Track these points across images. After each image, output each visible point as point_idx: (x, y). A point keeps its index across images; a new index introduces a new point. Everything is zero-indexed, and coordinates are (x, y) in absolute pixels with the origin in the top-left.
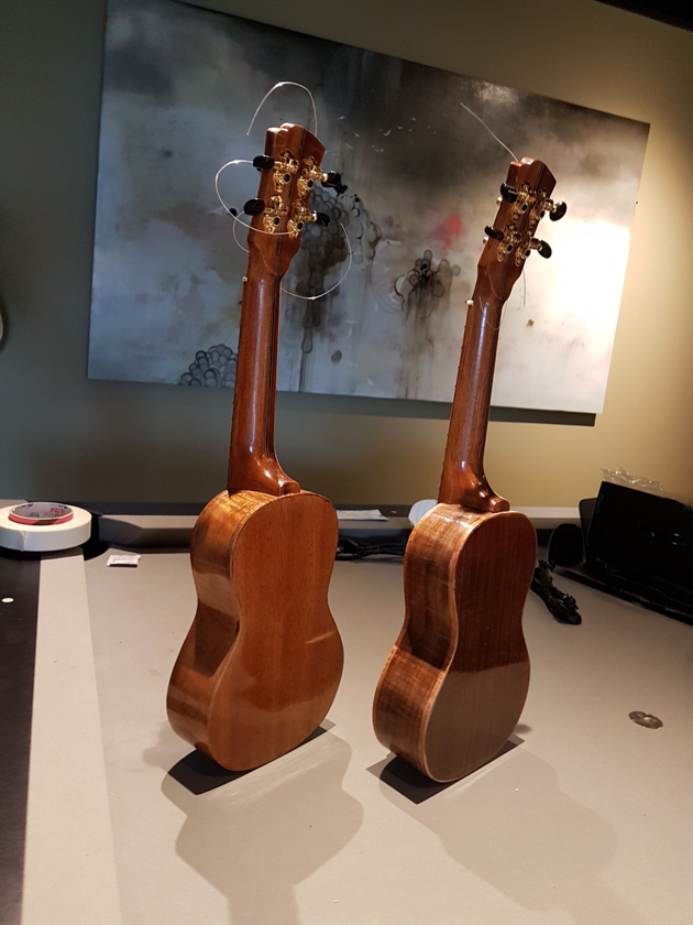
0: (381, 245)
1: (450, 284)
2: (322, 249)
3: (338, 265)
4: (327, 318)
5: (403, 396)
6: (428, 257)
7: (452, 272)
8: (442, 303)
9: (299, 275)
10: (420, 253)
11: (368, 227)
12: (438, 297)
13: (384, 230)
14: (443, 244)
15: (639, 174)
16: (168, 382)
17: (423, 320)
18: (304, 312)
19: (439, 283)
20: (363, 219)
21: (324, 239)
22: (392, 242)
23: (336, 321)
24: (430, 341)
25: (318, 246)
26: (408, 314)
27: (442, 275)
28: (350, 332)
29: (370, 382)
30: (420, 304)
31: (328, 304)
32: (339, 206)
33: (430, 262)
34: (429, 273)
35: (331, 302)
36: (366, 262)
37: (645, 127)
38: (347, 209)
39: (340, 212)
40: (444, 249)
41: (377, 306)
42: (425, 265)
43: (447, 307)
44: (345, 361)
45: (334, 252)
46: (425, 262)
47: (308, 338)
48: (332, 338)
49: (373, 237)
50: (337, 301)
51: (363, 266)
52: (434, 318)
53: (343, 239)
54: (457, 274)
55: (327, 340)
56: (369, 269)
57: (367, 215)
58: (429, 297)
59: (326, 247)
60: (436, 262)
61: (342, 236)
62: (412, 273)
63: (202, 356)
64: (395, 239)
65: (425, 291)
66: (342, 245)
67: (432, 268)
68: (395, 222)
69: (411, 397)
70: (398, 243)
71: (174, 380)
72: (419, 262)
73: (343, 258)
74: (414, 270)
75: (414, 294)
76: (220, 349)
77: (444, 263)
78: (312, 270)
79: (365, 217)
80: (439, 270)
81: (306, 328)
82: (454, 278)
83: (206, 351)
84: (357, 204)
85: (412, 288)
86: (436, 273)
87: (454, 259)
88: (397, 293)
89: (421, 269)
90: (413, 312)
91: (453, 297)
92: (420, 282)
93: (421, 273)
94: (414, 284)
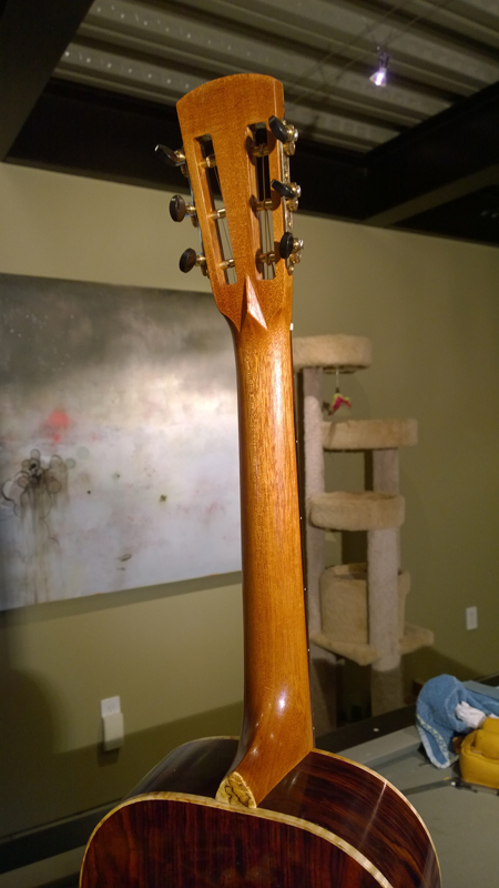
1: (66, 478)
5: (32, 603)
6: (35, 455)
7: (64, 466)
8: (60, 498)
10: (26, 454)
12: (55, 493)
14: (50, 440)
17: (42, 519)
19: (53, 479)
24: (54, 539)
26: (22, 518)
27: (56, 472)
30: (35, 505)
33: (39, 461)
34: (40, 472)
40: (52, 445)
42: (34, 465)
43: (67, 499)
46: (33, 462)
52: (55, 515)
54: (73, 467)
58: (44, 496)
60: (46, 459)
62: (20, 475)
65: (37, 490)
67: (42, 466)
69: (41, 601)
72: (27, 463)
74: (22, 472)
75: (26, 496)
77: (55, 459)
80: (51, 466)
82: (70, 472)
85: (22, 490)
86: (48, 470)
87: (66, 453)
88: (6, 499)
89: (30, 469)
90: (29, 514)
91: (72, 490)
92: (31, 482)
93: (31, 473)
94: (24, 485)
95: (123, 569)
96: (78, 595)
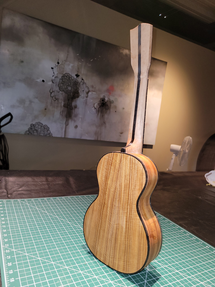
0: (90, 93)
1: (111, 106)
2: (72, 94)
3: (77, 98)
4: (73, 115)
5: (96, 139)
6: (104, 97)
7: (111, 102)
8: (108, 111)
9: (64, 101)
10: (102, 96)
11: (86, 88)
12: (107, 109)
13: (91, 89)
15: (164, 76)
16: (21, 133)
17: (103, 116)
18: (66, 113)
19: (107, 105)
20: (84, 85)
21: (72, 91)
22: (93, 93)
23: (76, 116)
24: (105, 123)
25: (70, 93)
26: (98, 114)
27: (108, 103)
28: (80, 120)
29: (87, 135)
30: (101, 112)
31: (73, 111)
32: (77, 81)
33: (105, 99)
34: (104, 102)
35: (75, 110)
36: (85, 98)
37: (166, 63)
38: (79, 82)
39: (77, 83)
40: (109, 95)
41: (89, 112)
42: (103, 100)
43: (110, 112)
44: (79, 128)
45: (75, 95)
46: (103, 99)
47: (67, 121)
48: (75, 121)
49: (87, 91)
50: (76, 110)
51: (84, 99)
52: (106, 116)
53: (78, 91)
54: (113, 103)
55: (73, 122)
56: (86, 100)
57: (86, 84)
58: (104, 110)
59: (73, 93)
60: (106, 99)
61: (78, 90)
63: (32, 126)
64: (94, 91)
65: (103, 108)
66: (78, 93)
67: (105, 101)
68: (94, 87)
69: (99, 139)
70: (95, 93)
71: (23, 133)
72: (101, 99)
73: (78, 97)
74: (100, 101)
75: (100, 108)
76: (39, 124)
77: (109, 99)
78: (68, 100)
79: (85, 85)
80: (107, 101)
81: (66, 118)
82: (112, 104)
83: (34, 124)
84: (82, 81)
85: (99, 107)
86: (106, 102)
87: (112, 98)
88: (95, 108)
89: (102, 101)
90: (100, 114)
91: (111, 110)
92: (102, 105)
93: (102, 102)
94: (100, 105)
95: (120, 136)
96: (108, 140)
